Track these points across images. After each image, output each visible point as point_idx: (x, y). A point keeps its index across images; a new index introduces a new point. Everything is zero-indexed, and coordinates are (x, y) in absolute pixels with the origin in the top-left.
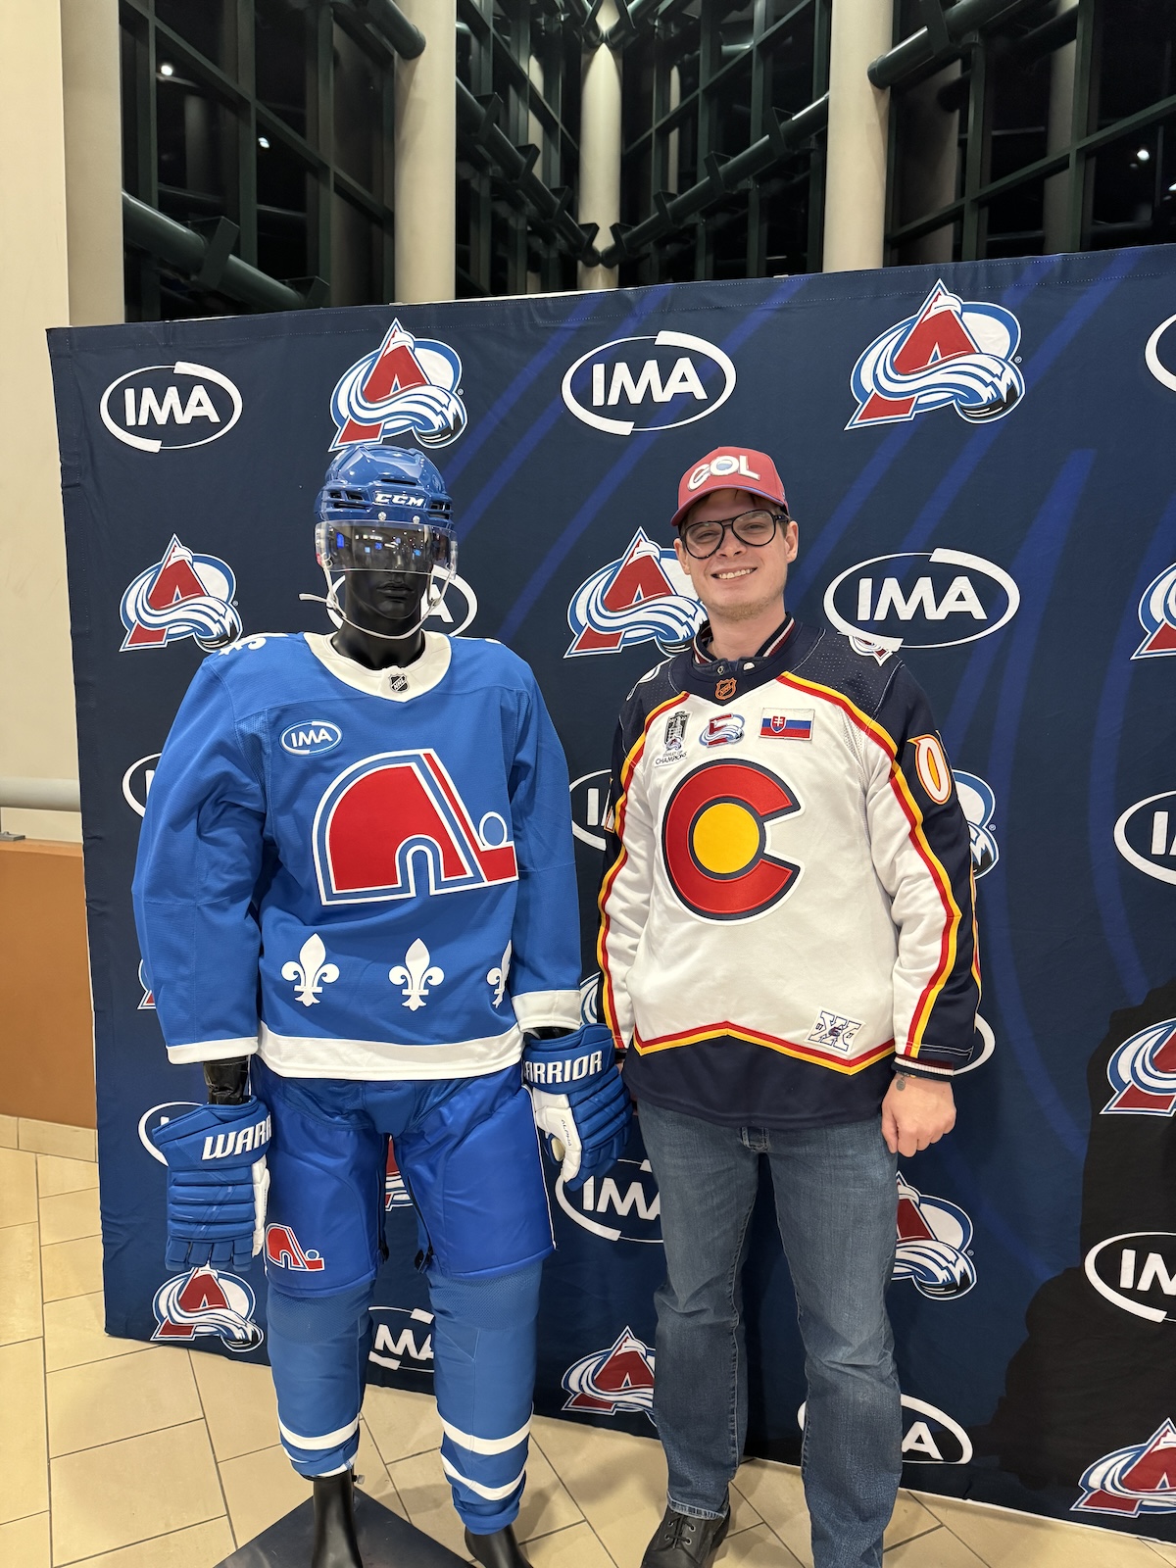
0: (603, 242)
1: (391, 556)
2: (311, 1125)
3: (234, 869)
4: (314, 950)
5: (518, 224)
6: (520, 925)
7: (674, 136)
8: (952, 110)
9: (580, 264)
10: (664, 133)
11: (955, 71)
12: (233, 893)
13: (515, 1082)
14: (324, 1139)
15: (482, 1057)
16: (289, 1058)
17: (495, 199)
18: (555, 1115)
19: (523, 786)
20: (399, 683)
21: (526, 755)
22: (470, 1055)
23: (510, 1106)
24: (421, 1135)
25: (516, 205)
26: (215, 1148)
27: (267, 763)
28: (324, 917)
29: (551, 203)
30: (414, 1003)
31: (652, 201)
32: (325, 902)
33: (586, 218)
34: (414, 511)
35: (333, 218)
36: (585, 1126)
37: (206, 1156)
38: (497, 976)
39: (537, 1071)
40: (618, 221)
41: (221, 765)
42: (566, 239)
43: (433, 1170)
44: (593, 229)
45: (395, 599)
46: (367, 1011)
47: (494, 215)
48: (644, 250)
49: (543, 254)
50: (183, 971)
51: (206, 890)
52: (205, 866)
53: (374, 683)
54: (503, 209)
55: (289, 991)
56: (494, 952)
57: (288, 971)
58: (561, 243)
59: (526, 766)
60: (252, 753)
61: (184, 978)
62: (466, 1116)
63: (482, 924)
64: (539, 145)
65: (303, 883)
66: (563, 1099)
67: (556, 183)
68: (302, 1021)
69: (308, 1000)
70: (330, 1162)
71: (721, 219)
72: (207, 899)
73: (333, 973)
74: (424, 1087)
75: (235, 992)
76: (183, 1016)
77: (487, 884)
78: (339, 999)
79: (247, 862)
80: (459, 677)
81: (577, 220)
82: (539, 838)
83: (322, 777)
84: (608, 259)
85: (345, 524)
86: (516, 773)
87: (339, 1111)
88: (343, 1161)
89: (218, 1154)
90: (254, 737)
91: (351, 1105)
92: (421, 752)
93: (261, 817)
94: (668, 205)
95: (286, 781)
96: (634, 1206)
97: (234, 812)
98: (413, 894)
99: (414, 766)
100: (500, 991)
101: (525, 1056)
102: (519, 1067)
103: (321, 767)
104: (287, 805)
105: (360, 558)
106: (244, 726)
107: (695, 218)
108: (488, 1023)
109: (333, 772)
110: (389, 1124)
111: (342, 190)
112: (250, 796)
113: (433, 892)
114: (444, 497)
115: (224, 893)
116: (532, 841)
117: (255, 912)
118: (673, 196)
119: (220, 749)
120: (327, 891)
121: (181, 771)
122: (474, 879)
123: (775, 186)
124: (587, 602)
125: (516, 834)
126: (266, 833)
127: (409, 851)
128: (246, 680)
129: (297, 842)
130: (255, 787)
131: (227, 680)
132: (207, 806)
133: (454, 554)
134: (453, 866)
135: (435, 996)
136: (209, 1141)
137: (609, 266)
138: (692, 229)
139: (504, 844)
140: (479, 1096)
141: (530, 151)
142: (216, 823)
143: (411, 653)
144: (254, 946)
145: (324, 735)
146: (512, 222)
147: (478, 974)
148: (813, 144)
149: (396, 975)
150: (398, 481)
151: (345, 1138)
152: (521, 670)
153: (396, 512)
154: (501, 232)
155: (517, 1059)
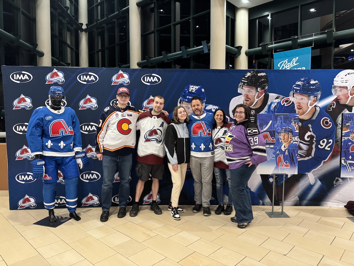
0: (84, 27)
1: (58, 98)
2: (50, 162)
3: (40, 133)
4: (50, 142)
5: (64, 21)
6: (74, 140)
7: (99, 7)
8: (153, 12)
9: (79, 31)
10: (97, 6)
11: (153, 6)
12: (39, 136)
13: (74, 158)
14: (51, 164)
15: (70, 154)
16: (47, 154)
17: (59, 16)
18: (79, 161)
19: (74, 124)
20: (59, 112)
21: (74, 120)
22: (68, 154)
23: (73, 160)
24: (63, 163)
25: (64, 18)
26: (39, 163)
27: (44, 121)
28: (50, 138)
29: (73, 19)
30: (62, 148)
31: (95, 21)
32: (51, 136)
33: (80, 22)
34: (61, 93)
35: (21, 20)
36: (83, 162)
37: (38, 164)
38: (72, 145)
39: (77, 156)
40: (87, 23)
41: (38, 121)
42: (76, 26)
43: (65, 167)
44: (82, 24)
45: (58, 103)
46: (56, 149)
47: (59, 19)
48: (93, 30)
49: (71, 28)
50: (34, 144)
51: (37, 135)
52: (36, 132)
53: (56, 112)
54: (61, 18)
55: (47, 146)
56: (71, 142)
57: (47, 144)
58: (75, 26)
59: (74, 122)
60: (42, 120)
61: (34, 145)
62: (68, 161)
63: (70, 139)
64: (69, 7)
65: (48, 134)
66: (80, 159)
67: (73, 15)
68: (48, 150)
69: (49, 147)
70: (53, 166)
71: (110, 26)
72: (37, 136)
73: (52, 144)
74: (63, 157)
75: (40, 147)
76: (34, 149)
77: (70, 134)
78: (53, 147)
79: (41, 132)
80: (66, 111)
81: (78, 22)
82: (76, 130)
83: (50, 122)
84: (85, 30)
85: (53, 95)
86: (73, 122)
87: (53, 160)
88: (54, 166)
89: (39, 164)
90: (42, 118)
91: (55, 159)
92: (62, 120)
93: (43, 127)
94: (98, 22)
95: (46, 123)
96: (90, 177)
97: (39, 126)
98: (61, 135)
99: (61, 121)
100: (72, 147)
101: (75, 155)
102: (75, 156)
103: (50, 121)
104: (46, 125)
105: (55, 98)
106: (41, 117)
107: (104, 25)
108: (72, 150)
109: (51, 122)
110: (59, 162)
111: (23, 13)
112: (42, 125)
113: (64, 135)
114: (64, 92)
115: (38, 136)
116: (75, 131)
117: (42, 138)
118: (99, 20)
119: (38, 119)
120: (51, 135)
121: (33, 122)
122: (68, 134)
123: (120, 21)
124: (82, 103)
125: (73, 129)
126: (43, 129)
127: (61, 130)
128: (41, 112)
129: (47, 130)
130: (42, 123)
131: (38, 112)
132: (36, 126)
133: (65, 98)
134: (66, 132)
135: (64, 147)
136: (38, 163)
137: (86, 32)
138: (104, 27)
139: (72, 130)
140: (70, 158)
141: (67, 8)
142: (37, 128)
143: (60, 109)
144: (42, 142)
145: (50, 118)
146: (63, 21)
147: (70, 144)
148: (127, 15)
149: (59, 145)
150: (59, 90)
151: (54, 163)
152: (74, 111)
153: (58, 94)
154: (60, 23)
155: (74, 155)
